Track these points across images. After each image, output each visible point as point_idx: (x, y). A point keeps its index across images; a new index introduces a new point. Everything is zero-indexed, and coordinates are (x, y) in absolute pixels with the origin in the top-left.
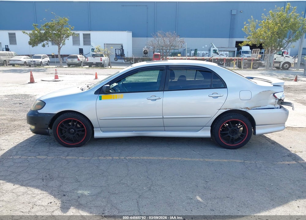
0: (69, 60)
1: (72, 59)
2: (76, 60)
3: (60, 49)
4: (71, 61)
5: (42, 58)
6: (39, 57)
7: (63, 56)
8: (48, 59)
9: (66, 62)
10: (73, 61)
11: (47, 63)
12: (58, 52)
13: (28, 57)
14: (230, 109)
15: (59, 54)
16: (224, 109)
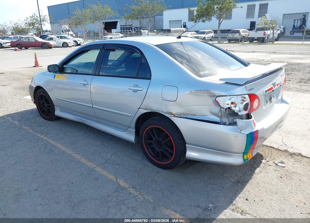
0: (230, 36)
1: (233, 34)
2: (237, 36)
3: (220, 23)
4: (232, 37)
5: (206, 34)
6: (204, 33)
7: (223, 31)
8: (212, 34)
9: (226, 38)
10: (234, 37)
11: (210, 38)
12: (218, 27)
13: (195, 33)
14: (151, 110)
15: (219, 29)
16: (144, 109)
